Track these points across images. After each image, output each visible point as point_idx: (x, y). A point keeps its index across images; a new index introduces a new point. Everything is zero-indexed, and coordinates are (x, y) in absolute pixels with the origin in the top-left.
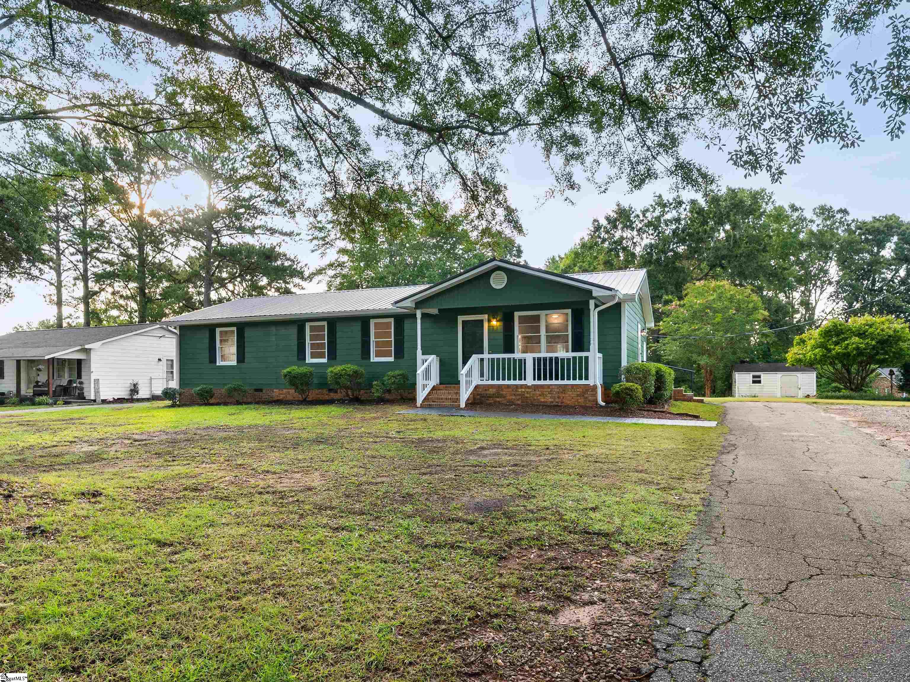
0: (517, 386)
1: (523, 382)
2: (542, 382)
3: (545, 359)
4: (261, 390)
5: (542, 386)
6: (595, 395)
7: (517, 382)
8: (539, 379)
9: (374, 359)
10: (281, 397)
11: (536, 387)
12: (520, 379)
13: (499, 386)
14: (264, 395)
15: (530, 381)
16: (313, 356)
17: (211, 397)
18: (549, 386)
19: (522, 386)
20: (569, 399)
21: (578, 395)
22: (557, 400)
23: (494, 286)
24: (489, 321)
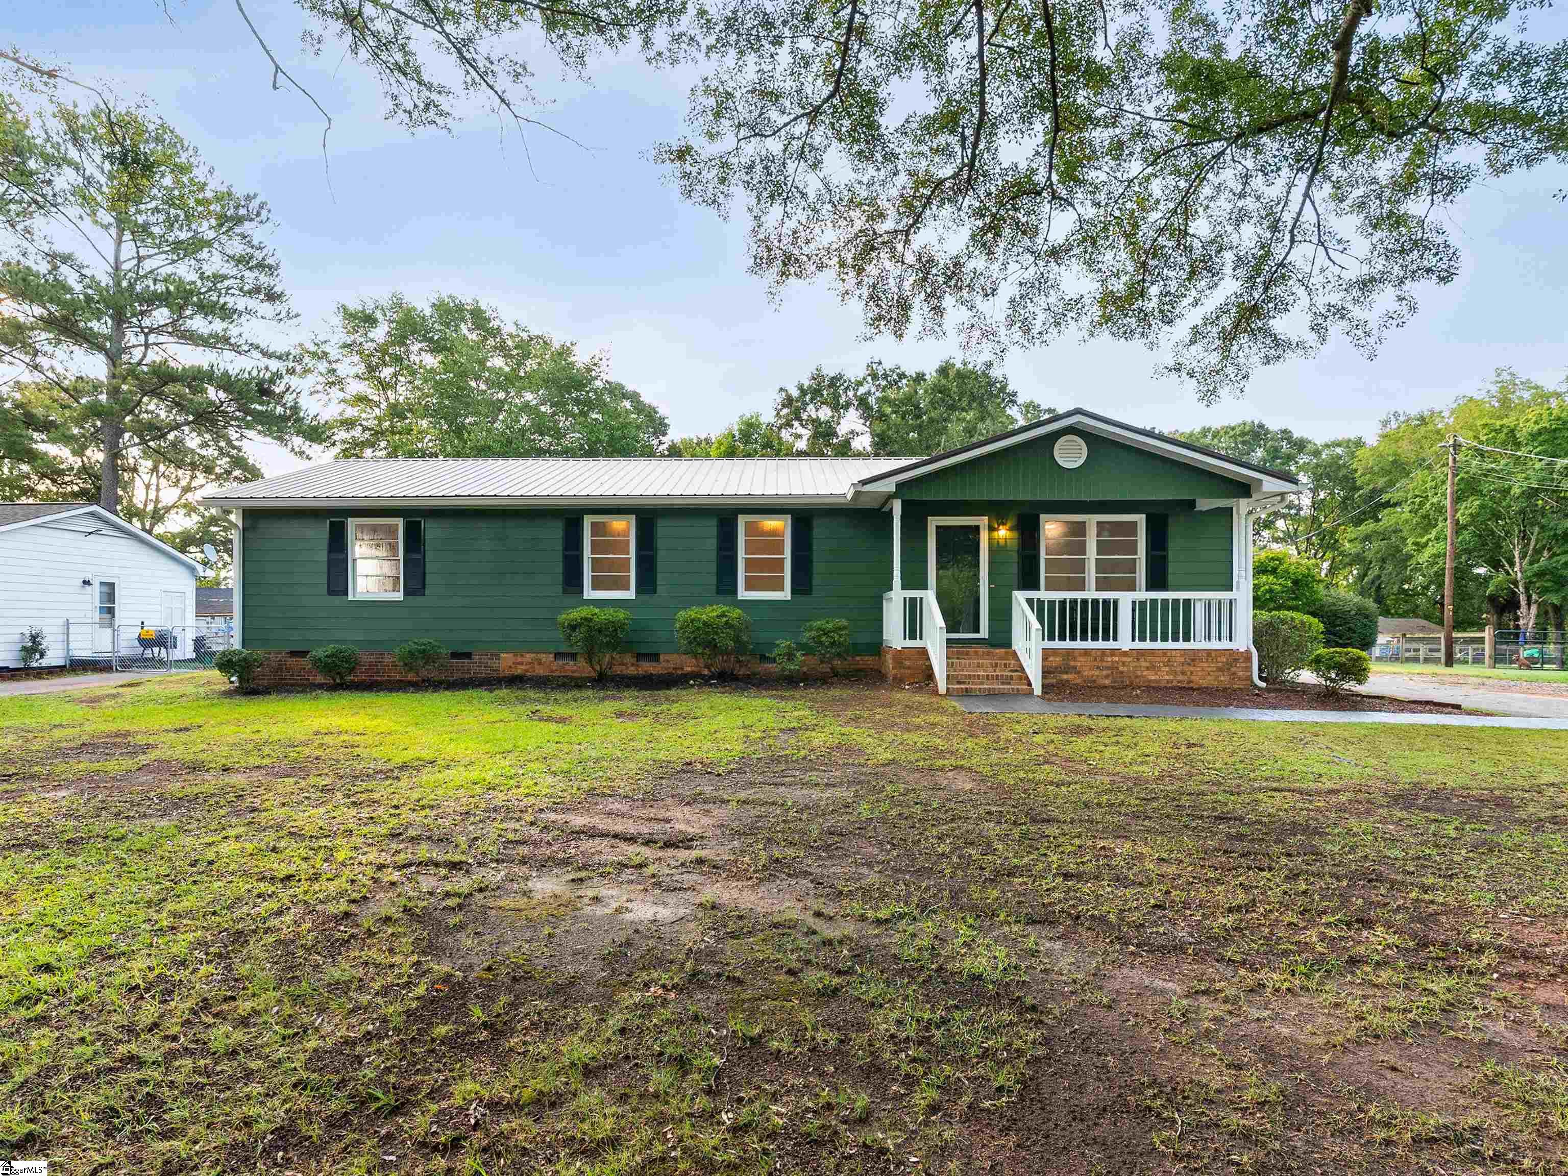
0: (1103, 651)
1: (1111, 644)
2: (1148, 645)
3: (1095, 602)
4: (468, 655)
5: (1152, 652)
6: (1249, 669)
7: (1100, 644)
8: (1142, 639)
9: (743, 594)
10: (519, 670)
11: (1141, 654)
12: (1106, 638)
13: (1070, 652)
14: (475, 667)
15: (1125, 641)
16: (597, 584)
17: (352, 670)
18: (1164, 652)
19: (1113, 652)
20: (1203, 677)
21: (1220, 669)
22: (1180, 678)
23: (1060, 462)
24: (991, 529)
